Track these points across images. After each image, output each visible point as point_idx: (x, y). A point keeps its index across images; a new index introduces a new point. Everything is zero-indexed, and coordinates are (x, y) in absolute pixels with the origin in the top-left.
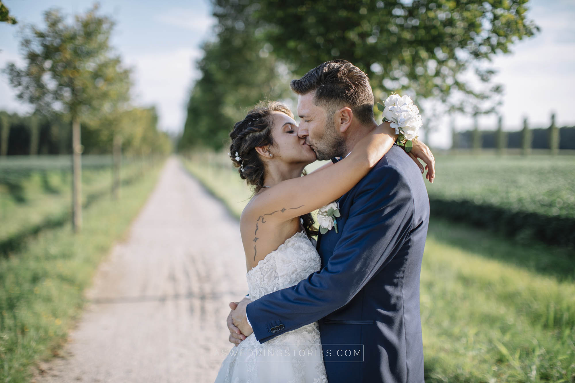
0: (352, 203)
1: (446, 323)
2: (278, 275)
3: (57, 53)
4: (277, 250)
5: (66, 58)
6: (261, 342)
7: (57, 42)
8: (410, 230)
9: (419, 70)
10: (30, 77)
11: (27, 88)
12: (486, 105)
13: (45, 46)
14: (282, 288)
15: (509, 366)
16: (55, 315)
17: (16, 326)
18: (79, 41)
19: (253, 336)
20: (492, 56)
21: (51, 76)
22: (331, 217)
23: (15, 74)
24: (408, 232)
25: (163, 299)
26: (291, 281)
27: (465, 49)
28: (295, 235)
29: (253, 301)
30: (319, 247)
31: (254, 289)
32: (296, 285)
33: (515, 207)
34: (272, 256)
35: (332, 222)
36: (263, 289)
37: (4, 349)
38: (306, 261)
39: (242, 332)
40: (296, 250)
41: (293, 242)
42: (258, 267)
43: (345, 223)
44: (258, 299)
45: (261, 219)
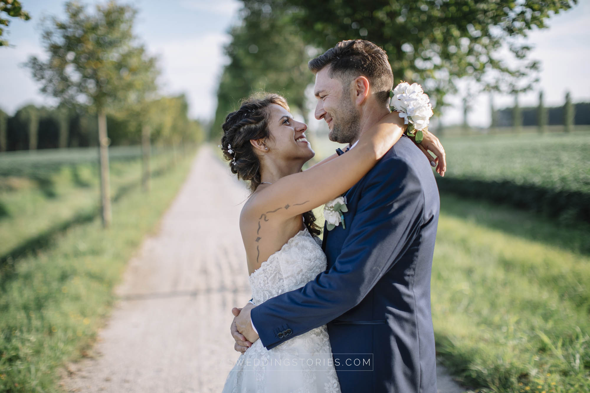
0: (360, 198)
1: (485, 311)
2: (283, 277)
3: (80, 45)
4: (281, 251)
5: (88, 49)
6: (269, 348)
7: (79, 33)
8: (421, 225)
9: (452, 49)
10: (53, 70)
11: (51, 81)
12: (522, 83)
13: (67, 37)
14: (287, 291)
15: (552, 356)
16: (83, 314)
17: (43, 327)
18: (102, 31)
19: (259, 342)
20: (526, 31)
21: (75, 69)
22: (338, 213)
23: (38, 67)
24: (419, 227)
25: (194, 294)
26: (297, 282)
27: (498, 26)
28: (298, 234)
29: (257, 306)
30: (324, 246)
31: (257, 292)
32: (303, 286)
33: (558, 186)
34: (275, 257)
35: (339, 218)
36: (268, 292)
37: (31, 351)
38: (311, 260)
39: (247, 338)
40: (300, 250)
41: (297, 241)
42: (261, 269)
43: (353, 219)
44: (263, 303)
45: (264, 217)
